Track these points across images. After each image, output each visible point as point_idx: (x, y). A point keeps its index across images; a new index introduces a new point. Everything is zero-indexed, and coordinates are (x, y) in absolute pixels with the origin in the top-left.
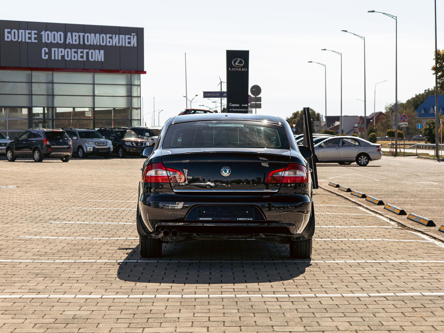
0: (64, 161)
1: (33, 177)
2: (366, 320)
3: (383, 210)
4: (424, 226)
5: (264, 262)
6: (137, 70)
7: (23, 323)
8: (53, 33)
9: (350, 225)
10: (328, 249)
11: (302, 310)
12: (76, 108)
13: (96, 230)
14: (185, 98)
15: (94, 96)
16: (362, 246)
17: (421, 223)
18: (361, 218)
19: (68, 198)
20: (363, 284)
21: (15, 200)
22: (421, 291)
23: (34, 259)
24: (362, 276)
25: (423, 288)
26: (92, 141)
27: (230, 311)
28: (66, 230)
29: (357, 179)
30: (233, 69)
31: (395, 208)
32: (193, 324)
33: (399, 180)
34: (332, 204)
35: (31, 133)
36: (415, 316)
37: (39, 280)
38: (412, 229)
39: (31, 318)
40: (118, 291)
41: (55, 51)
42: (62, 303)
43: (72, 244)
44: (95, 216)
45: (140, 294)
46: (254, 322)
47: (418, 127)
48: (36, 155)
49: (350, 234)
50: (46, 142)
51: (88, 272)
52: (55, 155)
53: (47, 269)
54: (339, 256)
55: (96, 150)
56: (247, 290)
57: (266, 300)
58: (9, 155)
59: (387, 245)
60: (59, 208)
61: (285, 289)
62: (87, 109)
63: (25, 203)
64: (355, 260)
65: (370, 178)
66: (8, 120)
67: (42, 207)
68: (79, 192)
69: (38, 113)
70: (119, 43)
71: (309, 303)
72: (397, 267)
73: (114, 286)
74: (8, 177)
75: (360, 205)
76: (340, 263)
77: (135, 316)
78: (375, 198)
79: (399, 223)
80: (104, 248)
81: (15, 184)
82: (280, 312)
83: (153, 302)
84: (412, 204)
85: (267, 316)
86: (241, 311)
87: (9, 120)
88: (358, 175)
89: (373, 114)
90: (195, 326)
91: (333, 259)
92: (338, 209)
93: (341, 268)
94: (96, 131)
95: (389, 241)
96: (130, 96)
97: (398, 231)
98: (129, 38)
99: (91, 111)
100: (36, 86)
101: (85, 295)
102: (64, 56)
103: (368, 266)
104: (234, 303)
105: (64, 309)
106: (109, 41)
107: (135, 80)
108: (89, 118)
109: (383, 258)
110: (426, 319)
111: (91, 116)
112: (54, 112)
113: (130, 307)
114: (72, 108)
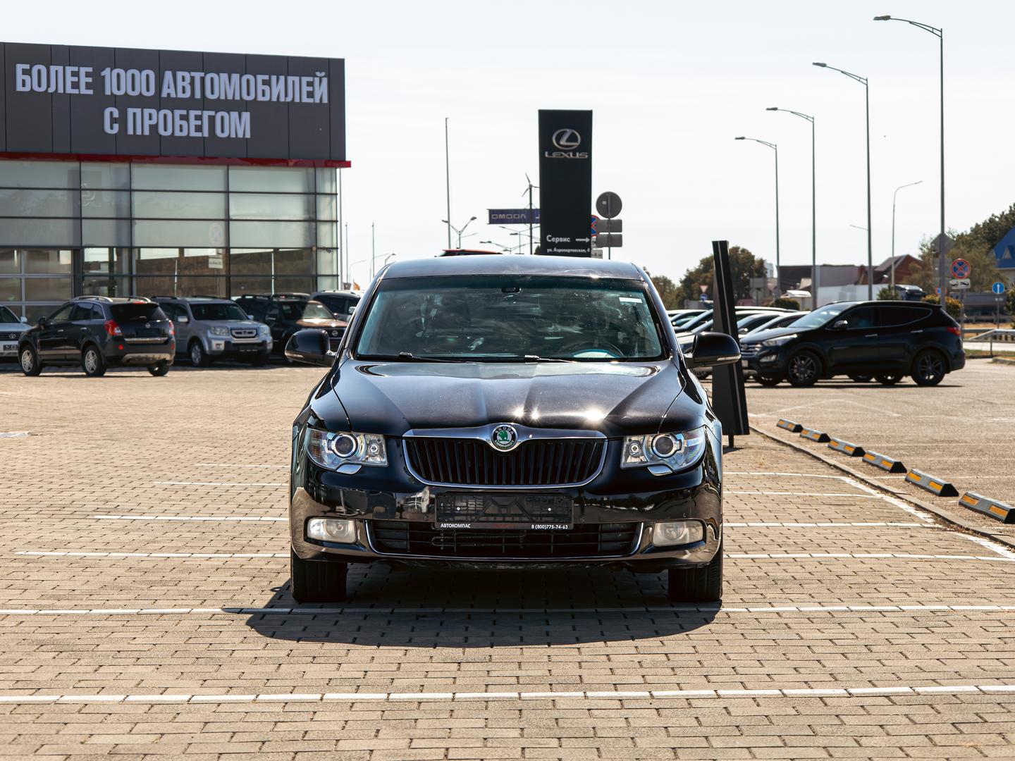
0: (156, 374)
1: (74, 412)
2: (836, 755)
3: (904, 484)
4: (998, 523)
5: (599, 610)
6: (328, 159)
8: (131, 72)
9: (819, 520)
10: (760, 578)
11: (679, 729)
12: (185, 250)
13: (203, 536)
14: (447, 224)
15: (228, 220)
16: (842, 570)
17: (991, 516)
18: (847, 503)
19: (148, 460)
20: (836, 664)
21: (19, 466)
22: (977, 682)
23: (41, 607)
24: (836, 645)
25: (984, 674)
26: (222, 327)
27: (500, 733)
28: (131, 536)
29: (847, 413)
30: (554, 155)
31: (931, 480)
33: (946, 415)
34: (780, 471)
35: (78, 307)
36: (959, 744)
37: (43, 658)
38: (968, 529)
39: (7, 753)
40: (232, 683)
41: (134, 114)
42: (91, 715)
43: (139, 570)
44: (205, 503)
45: (285, 692)
47: (996, 291)
48: (90, 361)
49: (816, 541)
50: (113, 330)
51: (168, 639)
52: (134, 359)
53: (69, 630)
54: (784, 596)
55: (233, 349)
56: (550, 680)
57: (593, 704)
58: (26, 360)
59: (903, 569)
60: (123, 483)
61: (643, 676)
62: (212, 252)
63: (41, 473)
64: (823, 606)
65: (878, 409)
66: (26, 279)
67: (81, 481)
68: (177, 445)
69: (97, 262)
70: (286, 96)
71: (698, 713)
72: (923, 622)
73: (225, 672)
74: (14, 411)
75: (847, 473)
76: (784, 612)
77: (264, 747)
78: (885, 457)
79: (936, 516)
80: (216, 579)
81: (27, 427)
82: (626, 735)
83: (315, 712)
84: (972, 471)
85: (591, 745)
86: (529, 734)
87: (28, 279)
88: (850, 402)
89: (889, 260)
91: (770, 603)
92: (792, 483)
93: (786, 624)
94: (232, 303)
95: (909, 558)
96: (312, 220)
97: (933, 536)
98: (310, 84)
99: (221, 256)
100: (93, 198)
101: (149, 694)
102: (157, 125)
103: (852, 620)
104: (514, 714)
105: (92, 730)
106: (263, 91)
107: (324, 181)
108: (216, 273)
109: (892, 599)
110: (986, 753)
111: (221, 267)
112: (135, 258)
113: (256, 724)
114: (177, 250)
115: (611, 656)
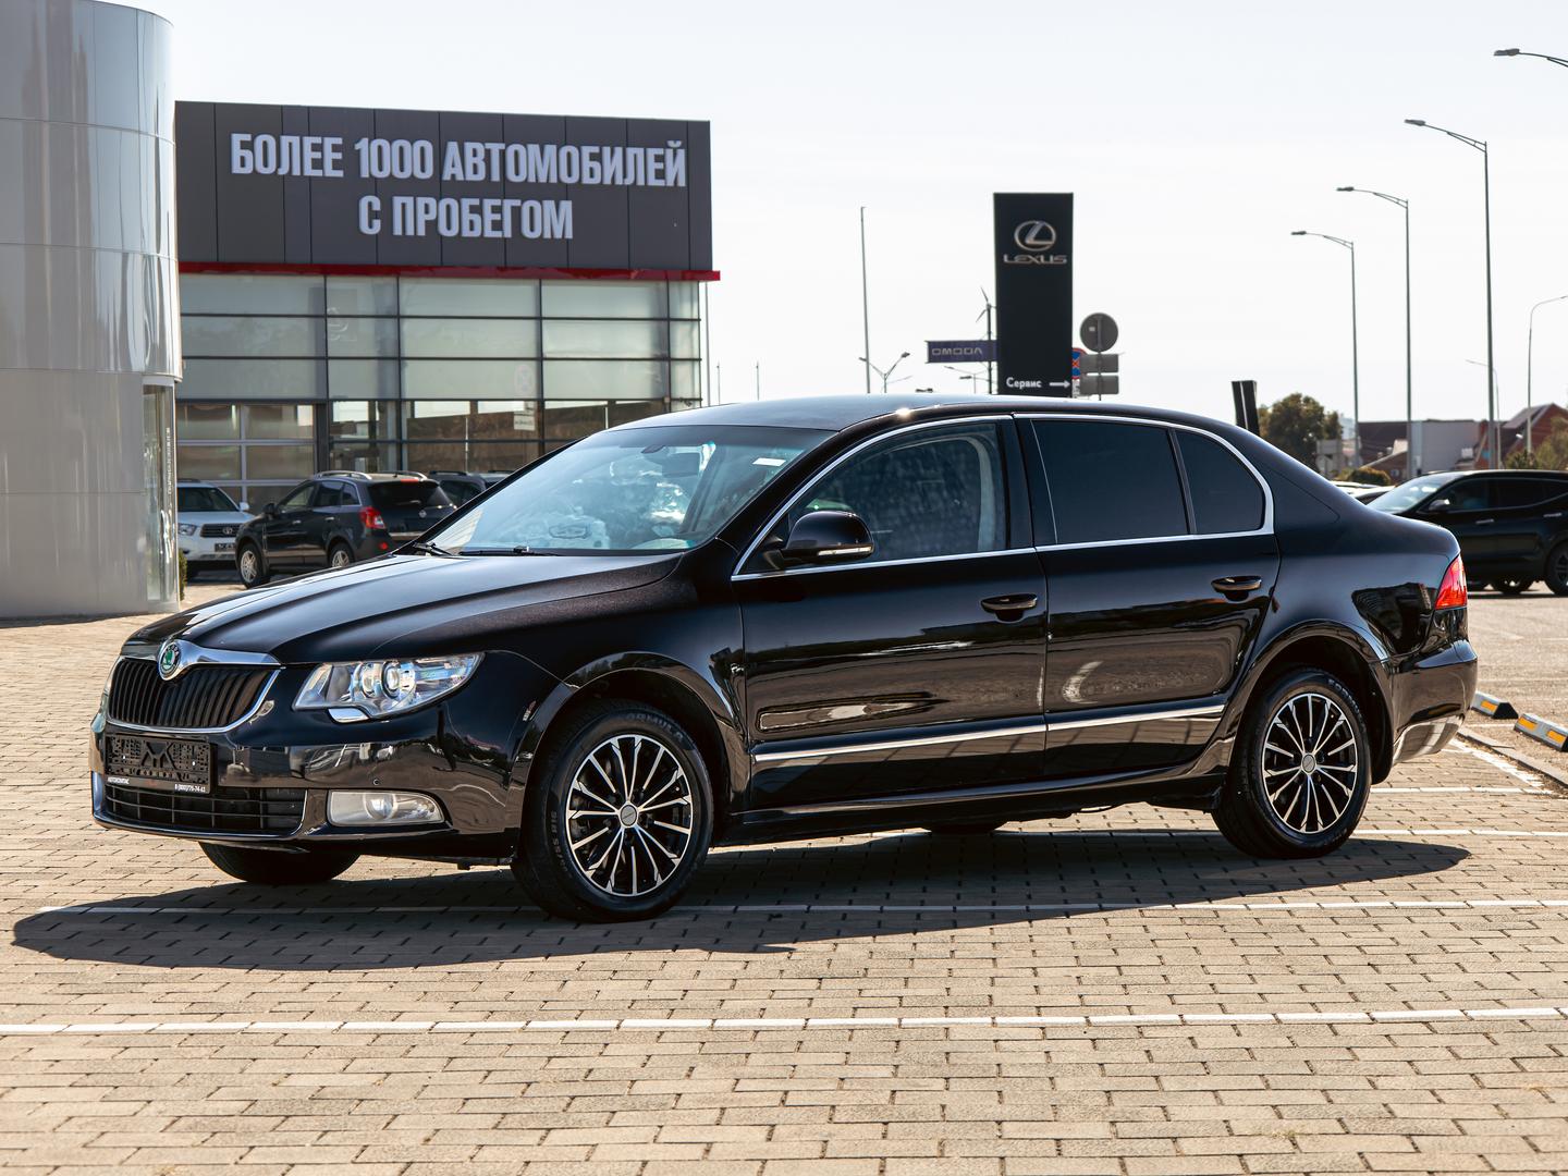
2: (1337, 1101)
3: (1511, 735)
5: (1032, 907)
6: (687, 267)
7: (135, 1114)
8: (398, 143)
11: (1120, 1066)
12: (480, 403)
14: (865, 363)
15: (540, 359)
16: (1393, 853)
20: (1362, 980)
22: (1559, 1002)
24: (1366, 953)
27: (864, 1072)
30: (1017, 259)
31: (1550, 729)
32: (724, 1117)
35: (322, 488)
36: (1517, 1086)
39: (169, 1097)
40: (494, 1006)
41: (404, 205)
42: (290, 1048)
45: (568, 1018)
46: (940, 1109)
50: (372, 520)
56: (947, 1002)
57: (1003, 1034)
58: (248, 564)
59: (1483, 851)
61: (1080, 997)
62: (518, 407)
64: (1356, 901)
65: (1491, 629)
66: (248, 447)
69: (352, 422)
70: (625, 176)
71: (1151, 1044)
72: (1497, 923)
73: (486, 991)
76: (1298, 909)
77: (529, 1090)
78: (1487, 696)
79: (1546, 777)
82: (1042, 1074)
83: (606, 1045)
85: (991, 1087)
86: (904, 1073)
87: (250, 447)
89: (1524, 411)
90: (730, 1123)
91: (1279, 897)
93: (1298, 926)
95: (1495, 835)
96: (664, 357)
97: (1536, 804)
98: (660, 159)
99: (532, 412)
100: (345, 328)
101: (376, 1020)
102: (436, 222)
103: (1395, 920)
104: (888, 1046)
105: (290, 1068)
106: (591, 170)
107: (681, 301)
108: (525, 438)
109: (1458, 891)
110: (1553, 1097)
111: (532, 428)
112: (406, 416)
113: (522, 1059)
114: (468, 403)
115: (1038, 970)
